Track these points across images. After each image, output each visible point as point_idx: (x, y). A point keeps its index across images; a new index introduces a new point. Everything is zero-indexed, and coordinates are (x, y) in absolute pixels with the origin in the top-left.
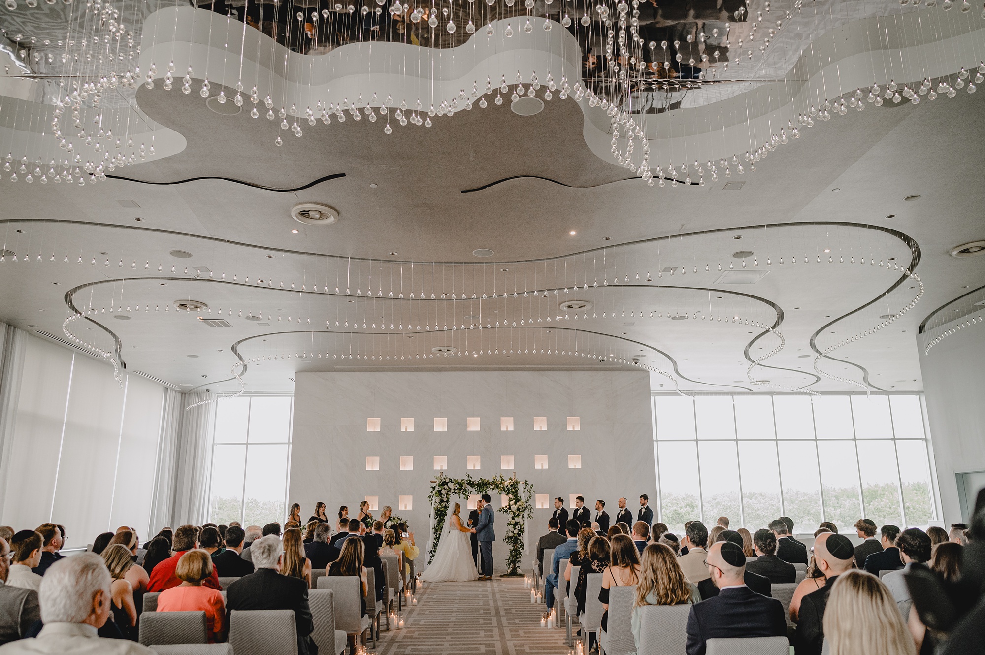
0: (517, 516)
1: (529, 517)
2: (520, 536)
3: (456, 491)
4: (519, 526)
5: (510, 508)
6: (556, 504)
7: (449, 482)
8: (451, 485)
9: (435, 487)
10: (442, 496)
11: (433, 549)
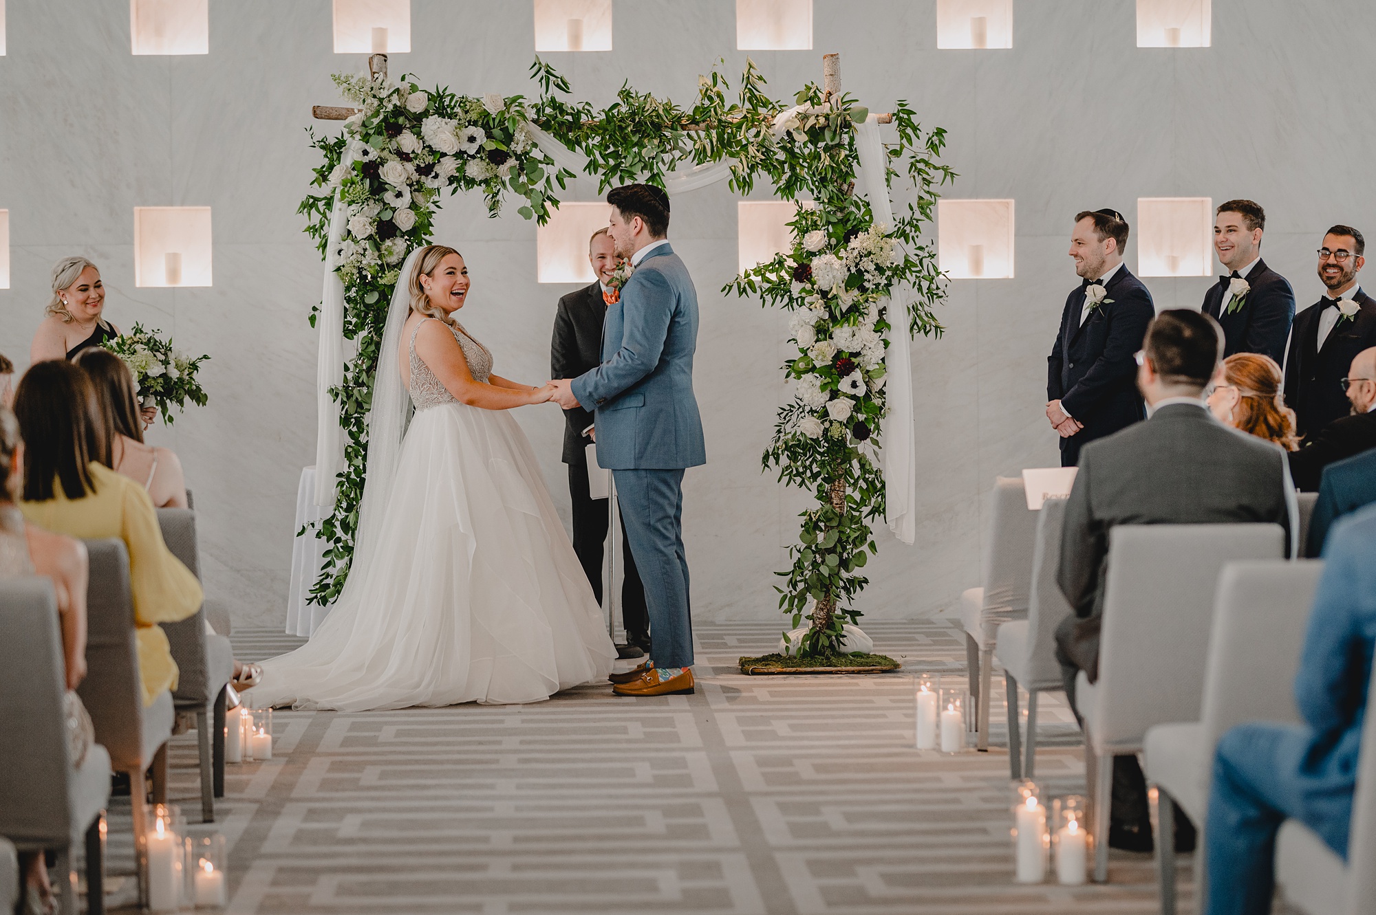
0: (846, 316)
1: (921, 324)
2: (861, 432)
3: (475, 169)
4: (857, 375)
5: (802, 272)
6: (1082, 251)
7: (426, 114)
8: (440, 133)
9: (341, 143)
10: (389, 197)
11: (341, 515)
